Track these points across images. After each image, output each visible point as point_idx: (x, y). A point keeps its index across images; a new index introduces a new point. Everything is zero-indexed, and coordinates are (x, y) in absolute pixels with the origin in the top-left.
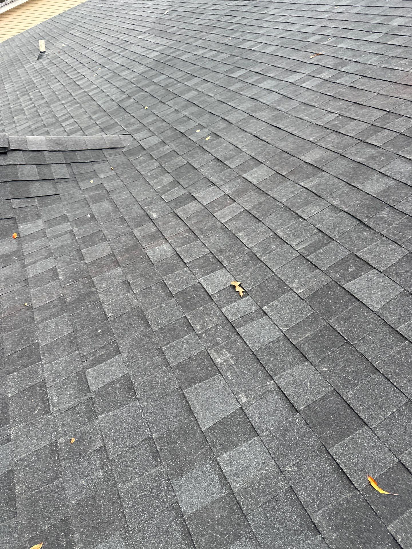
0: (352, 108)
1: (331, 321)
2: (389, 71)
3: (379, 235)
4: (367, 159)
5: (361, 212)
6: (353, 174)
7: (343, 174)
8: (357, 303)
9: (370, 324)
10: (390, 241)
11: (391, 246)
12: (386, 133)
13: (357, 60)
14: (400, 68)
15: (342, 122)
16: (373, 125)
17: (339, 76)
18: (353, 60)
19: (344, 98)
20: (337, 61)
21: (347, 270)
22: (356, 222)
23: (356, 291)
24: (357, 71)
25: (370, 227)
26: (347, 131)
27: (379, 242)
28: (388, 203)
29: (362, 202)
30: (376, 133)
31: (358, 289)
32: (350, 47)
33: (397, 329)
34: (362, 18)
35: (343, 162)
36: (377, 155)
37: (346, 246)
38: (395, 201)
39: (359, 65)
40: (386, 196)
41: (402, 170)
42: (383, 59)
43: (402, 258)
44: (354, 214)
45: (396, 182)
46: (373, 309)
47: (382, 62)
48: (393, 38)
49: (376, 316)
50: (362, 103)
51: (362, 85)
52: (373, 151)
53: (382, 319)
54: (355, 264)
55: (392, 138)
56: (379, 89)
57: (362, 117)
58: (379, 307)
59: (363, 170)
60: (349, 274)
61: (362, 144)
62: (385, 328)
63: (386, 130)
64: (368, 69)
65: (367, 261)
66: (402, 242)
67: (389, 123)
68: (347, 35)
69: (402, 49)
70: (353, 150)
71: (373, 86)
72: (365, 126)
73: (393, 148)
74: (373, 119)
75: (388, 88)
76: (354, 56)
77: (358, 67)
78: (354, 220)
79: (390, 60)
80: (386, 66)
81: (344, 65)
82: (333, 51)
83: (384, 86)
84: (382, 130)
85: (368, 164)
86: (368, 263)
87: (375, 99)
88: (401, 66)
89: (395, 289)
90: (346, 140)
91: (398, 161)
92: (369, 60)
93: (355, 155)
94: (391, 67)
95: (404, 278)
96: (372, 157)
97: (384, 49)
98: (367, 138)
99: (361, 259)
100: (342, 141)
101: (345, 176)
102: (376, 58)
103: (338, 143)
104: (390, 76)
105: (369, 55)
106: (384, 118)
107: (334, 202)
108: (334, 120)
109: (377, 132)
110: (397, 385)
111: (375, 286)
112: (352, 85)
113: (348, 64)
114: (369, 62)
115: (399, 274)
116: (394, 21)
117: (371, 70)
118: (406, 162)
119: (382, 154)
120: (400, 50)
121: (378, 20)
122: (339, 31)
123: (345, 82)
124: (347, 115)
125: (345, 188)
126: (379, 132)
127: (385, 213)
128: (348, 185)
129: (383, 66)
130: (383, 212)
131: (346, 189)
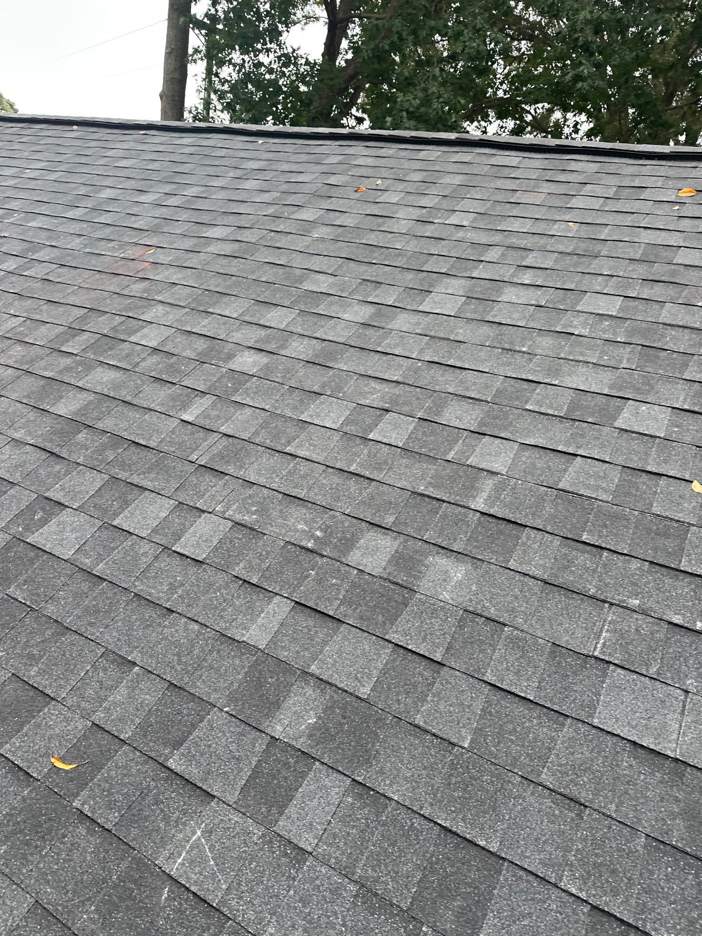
0: (44, 308)
1: (11, 590)
2: (94, 257)
3: (75, 464)
4: (61, 372)
5: (51, 440)
6: (42, 394)
7: (28, 397)
8: (45, 556)
9: (60, 576)
10: (88, 469)
11: (89, 474)
12: (86, 336)
13: (53, 244)
14: (108, 253)
15: (29, 328)
16: (70, 328)
17: (29, 265)
18: (48, 244)
19: (35, 296)
20: (26, 245)
21: (33, 519)
22: (45, 455)
23: (44, 542)
24: (53, 259)
25: (63, 458)
26: (36, 339)
27: (74, 473)
28: (86, 423)
29: (52, 428)
30: (74, 338)
31: (46, 539)
32: (45, 227)
33: (94, 572)
34: (61, 187)
35: (28, 380)
36: (73, 365)
37: (32, 488)
38: (95, 419)
39: (55, 250)
40: (83, 415)
41: (104, 379)
42: (86, 242)
43: (103, 486)
44: (42, 446)
45: (97, 396)
46: (64, 558)
47: (86, 246)
48: (101, 215)
49: (69, 564)
50: (57, 300)
51: (59, 277)
52: (68, 361)
53: (76, 566)
54: (43, 509)
55: (93, 341)
56: (80, 281)
57: (56, 319)
58: (73, 552)
59: (55, 387)
60: (35, 523)
61: (55, 354)
62: (79, 576)
63: (86, 333)
64: (69, 255)
65: (58, 501)
66: (101, 467)
67: (89, 323)
68: (40, 211)
69: (111, 228)
70: (43, 363)
71: (74, 277)
72: (60, 329)
73: (94, 354)
74: (71, 320)
75: (91, 279)
76: (49, 238)
77: (55, 253)
78: (43, 453)
79: (96, 242)
80: (91, 251)
81: (34, 252)
82: (20, 232)
83: (87, 277)
84: (81, 333)
85: (62, 378)
86: (60, 503)
87: (75, 294)
88: (109, 251)
89: (93, 525)
90: (34, 351)
91: (99, 369)
92: (69, 243)
93: (46, 369)
94: (96, 252)
95: (103, 509)
96: (68, 369)
97: (89, 229)
98: (62, 345)
99: (51, 500)
100: (28, 353)
101: (31, 398)
102: (78, 240)
103: (23, 356)
104: (95, 263)
105: (70, 237)
106: (83, 318)
107: (17, 435)
108: (20, 325)
109: (74, 336)
110: (93, 638)
111: (68, 529)
112: (45, 277)
113: (41, 249)
114: (69, 247)
115: (97, 506)
116: (102, 192)
117: (71, 256)
118: (109, 369)
119: (80, 363)
120: (108, 230)
121: (83, 190)
122: (30, 204)
123: (37, 274)
124: (38, 317)
125: (31, 413)
126: (77, 336)
127: (82, 436)
128: (35, 409)
129: (88, 250)
130: (80, 436)
131: (32, 415)
